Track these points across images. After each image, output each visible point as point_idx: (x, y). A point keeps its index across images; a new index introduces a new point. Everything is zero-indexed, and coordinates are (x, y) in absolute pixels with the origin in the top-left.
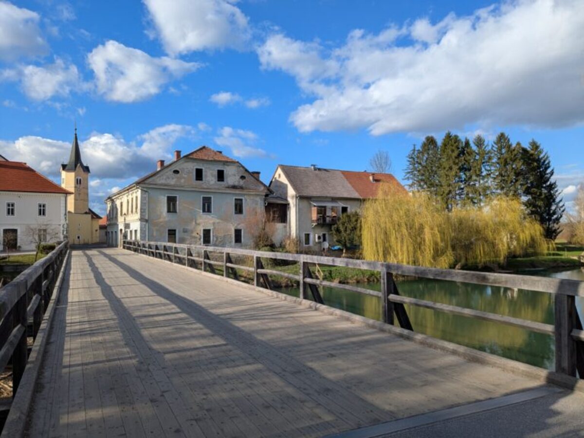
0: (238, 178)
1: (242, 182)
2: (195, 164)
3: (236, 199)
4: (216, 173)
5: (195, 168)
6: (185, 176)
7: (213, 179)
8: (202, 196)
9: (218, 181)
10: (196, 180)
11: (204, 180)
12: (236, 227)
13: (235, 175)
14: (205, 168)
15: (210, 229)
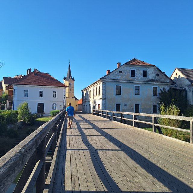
0: (154, 75)
1: (157, 78)
2: (131, 67)
3: (153, 87)
4: (142, 72)
5: (131, 69)
6: (125, 74)
7: (141, 75)
8: (134, 86)
9: (143, 77)
10: (131, 76)
11: (135, 76)
12: (153, 103)
13: (153, 73)
14: (136, 70)
15: (139, 105)
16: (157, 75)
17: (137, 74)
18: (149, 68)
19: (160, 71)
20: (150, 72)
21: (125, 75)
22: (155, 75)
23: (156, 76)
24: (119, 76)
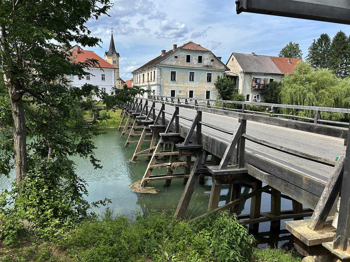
2: (186, 52)
3: (208, 74)
4: (197, 58)
5: (186, 55)
6: (180, 59)
7: (196, 61)
8: (189, 71)
9: (199, 62)
10: (187, 62)
11: (191, 62)
12: (207, 90)
13: (208, 59)
14: (192, 55)
15: (193, 91)
16: (212, 60)
17: (192, 60)
18: (204, 53)
19: (215, 56)
20: (205, 58)
21: (180, 61)
22: (210, 60)
23: (211, 62)
24: (174, 61)
